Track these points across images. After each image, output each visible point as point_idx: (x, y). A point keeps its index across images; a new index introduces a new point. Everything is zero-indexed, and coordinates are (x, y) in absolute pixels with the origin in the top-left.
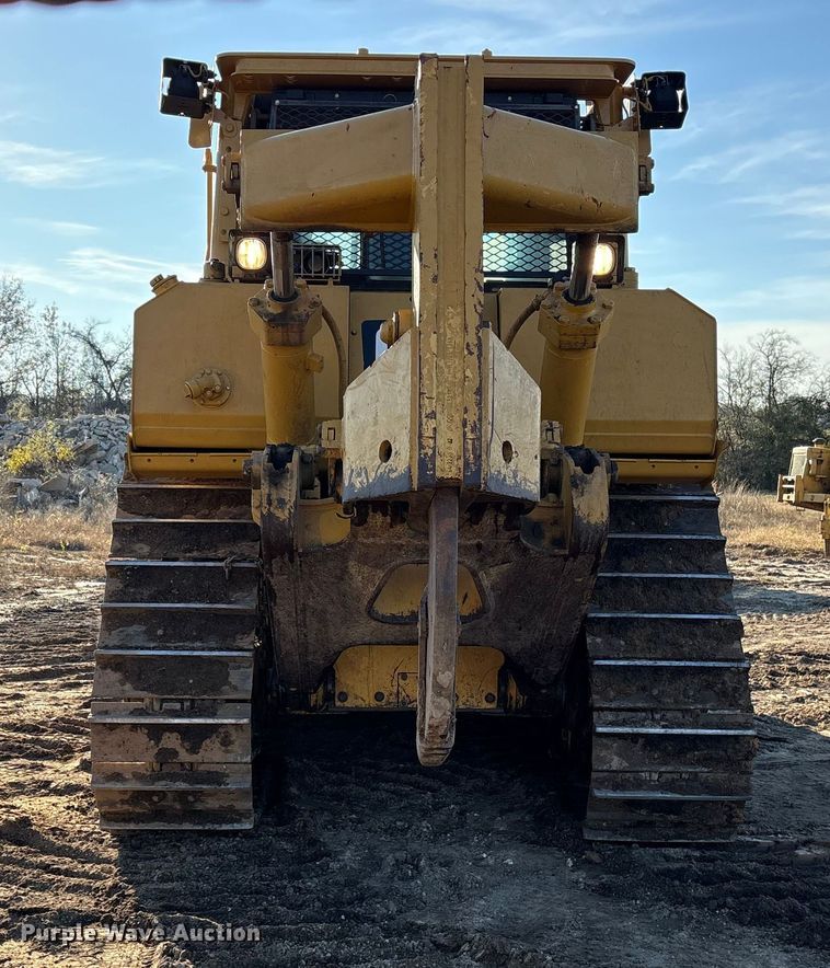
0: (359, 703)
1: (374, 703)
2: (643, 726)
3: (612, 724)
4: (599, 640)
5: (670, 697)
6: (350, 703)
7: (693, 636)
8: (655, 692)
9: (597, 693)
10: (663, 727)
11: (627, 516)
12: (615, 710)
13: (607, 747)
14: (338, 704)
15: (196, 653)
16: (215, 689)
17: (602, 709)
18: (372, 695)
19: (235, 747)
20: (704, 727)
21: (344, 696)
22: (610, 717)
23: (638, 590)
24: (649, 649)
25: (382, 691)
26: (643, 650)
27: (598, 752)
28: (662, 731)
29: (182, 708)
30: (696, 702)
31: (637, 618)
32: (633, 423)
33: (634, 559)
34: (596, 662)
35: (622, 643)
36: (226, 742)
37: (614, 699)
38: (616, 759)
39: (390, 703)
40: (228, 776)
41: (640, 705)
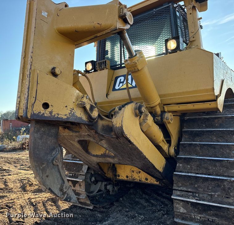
0: (122, 178)
1: (126, 179)
2: (189, 198)
3: (179, 196)
4: (181, 165)
5: (202, 189)
6: (120, 178)
7: (215, 166)
8: (196, 186)
9: (175, 184)
10: (196, 200)
11: (202, 123)
12: (181, 190)
13: (179, 204)
14: (118, 178)
15: (76, 162)
16: (79, 171)
17: (176, 190)
18: (125, 176)
19: (82, 187)
20: (213, 202)
21: (119, 176)
22: (178, 193)
23: (198, 148)
24: (197, 169)
25: (128, 175)
26: (195, 170)
27: (176, 205)
28: (195, 201)
29: (72, 175)
30: (212, 192)
31: (194, 158)
32: (183, 92)
33: (200, 137)
34: (175, 173)
35: (189, 166)
36: (80, 186)
37: (181, 187)
38: (182, 208)
39: (130, 179)
40: (81, 194)
41: (190, 190)
